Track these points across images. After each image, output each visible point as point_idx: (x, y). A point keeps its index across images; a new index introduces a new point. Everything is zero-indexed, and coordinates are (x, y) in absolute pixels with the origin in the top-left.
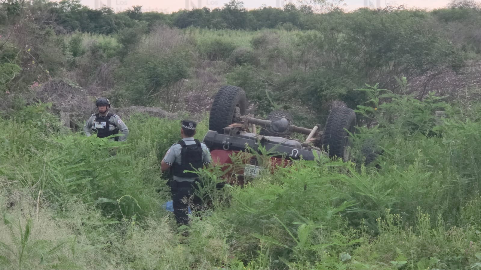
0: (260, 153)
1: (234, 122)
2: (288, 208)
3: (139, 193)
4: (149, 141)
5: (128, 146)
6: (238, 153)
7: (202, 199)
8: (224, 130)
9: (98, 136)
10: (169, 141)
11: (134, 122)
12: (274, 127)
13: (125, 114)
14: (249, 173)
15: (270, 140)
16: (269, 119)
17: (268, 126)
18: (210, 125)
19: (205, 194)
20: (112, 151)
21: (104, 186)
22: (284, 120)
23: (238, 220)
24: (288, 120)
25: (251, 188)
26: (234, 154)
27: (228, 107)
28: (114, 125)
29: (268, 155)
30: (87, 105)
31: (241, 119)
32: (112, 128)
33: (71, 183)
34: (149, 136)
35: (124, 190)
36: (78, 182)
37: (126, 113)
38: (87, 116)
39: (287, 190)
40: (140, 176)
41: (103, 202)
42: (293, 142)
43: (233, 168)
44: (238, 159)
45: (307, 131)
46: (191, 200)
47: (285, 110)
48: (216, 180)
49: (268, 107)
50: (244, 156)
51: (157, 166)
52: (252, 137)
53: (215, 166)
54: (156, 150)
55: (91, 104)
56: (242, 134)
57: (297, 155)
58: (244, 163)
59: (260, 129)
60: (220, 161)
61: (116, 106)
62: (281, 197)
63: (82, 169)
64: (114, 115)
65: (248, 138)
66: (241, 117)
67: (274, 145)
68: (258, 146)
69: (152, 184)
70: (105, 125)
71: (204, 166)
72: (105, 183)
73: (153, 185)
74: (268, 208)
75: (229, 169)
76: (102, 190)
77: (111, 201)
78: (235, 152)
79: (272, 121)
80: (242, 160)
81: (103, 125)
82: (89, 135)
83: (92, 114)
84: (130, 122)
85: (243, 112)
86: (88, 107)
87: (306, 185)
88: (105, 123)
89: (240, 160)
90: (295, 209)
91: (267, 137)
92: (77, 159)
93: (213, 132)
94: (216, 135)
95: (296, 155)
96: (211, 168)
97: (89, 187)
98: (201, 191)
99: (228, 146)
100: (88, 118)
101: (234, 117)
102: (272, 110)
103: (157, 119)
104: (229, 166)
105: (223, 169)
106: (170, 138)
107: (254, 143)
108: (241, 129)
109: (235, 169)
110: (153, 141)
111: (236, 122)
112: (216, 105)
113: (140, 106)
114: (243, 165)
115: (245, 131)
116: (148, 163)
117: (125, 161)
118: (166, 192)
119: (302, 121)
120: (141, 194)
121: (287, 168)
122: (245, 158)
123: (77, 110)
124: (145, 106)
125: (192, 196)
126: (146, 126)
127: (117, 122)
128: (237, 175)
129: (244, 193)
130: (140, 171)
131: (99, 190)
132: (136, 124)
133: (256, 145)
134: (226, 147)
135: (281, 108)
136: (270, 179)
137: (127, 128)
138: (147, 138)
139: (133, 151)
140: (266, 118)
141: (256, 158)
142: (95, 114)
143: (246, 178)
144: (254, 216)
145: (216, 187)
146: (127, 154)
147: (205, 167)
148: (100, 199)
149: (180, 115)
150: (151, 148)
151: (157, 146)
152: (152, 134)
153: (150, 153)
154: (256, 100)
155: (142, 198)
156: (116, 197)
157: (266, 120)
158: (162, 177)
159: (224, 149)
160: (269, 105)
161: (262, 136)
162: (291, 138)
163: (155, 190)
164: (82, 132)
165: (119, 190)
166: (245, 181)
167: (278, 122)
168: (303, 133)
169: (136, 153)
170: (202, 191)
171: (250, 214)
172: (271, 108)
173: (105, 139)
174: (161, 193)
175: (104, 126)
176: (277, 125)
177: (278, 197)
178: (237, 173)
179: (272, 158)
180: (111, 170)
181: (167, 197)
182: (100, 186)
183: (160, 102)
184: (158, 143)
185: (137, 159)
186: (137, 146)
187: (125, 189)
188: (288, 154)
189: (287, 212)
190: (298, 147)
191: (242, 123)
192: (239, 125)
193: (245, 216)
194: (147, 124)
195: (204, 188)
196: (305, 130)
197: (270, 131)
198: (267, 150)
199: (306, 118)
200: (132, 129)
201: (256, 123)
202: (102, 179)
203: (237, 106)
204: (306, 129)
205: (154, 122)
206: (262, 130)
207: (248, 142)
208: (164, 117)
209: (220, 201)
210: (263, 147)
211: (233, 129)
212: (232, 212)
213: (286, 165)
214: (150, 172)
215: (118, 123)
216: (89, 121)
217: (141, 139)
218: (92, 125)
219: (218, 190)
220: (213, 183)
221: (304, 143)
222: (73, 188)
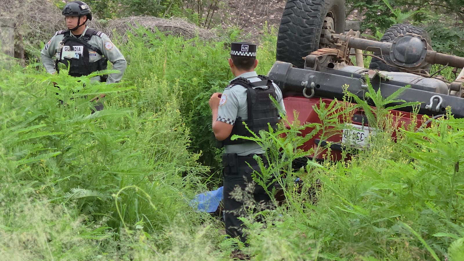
0: (371, 103)
1: (322, 45)
2: (424, 206)
3: (146, 178)
4: (165, 82)
5: (126, 92)
6: (330, 102)
7: (266, 188)
8: (304, 60)
9: (71, 74)
10: (202, 82)
11: (136, 46)
12: (397, 54)
13: (118, 30)
14: (351, 140)
15: (390, 78)
16: (386, 40)
17: (386, 52)
18: (278, 52)
19: (271, 180)
20: (96, 101)
21: (83, 166)
22: (416, 41)
23: (332, 228)
24: (423, 40)
25: (355, 168)
26: (323, 104)
27: (311, 19)
28: (99, 51)
29: (386, 106)
30: (47, 15)
31: (336, 41)
32: (94, 57)
33: (22, 161)
34: (165, 72)
35: (120, 174)
36: (32, 160)
37: (121, 30)
38: (47, 35)
39: (423, 173)
40: (148, 147)
41: (81, 196)
42: (432, 82)
43: (321, 131)
44: (331, 114)
45: (459, 60)
46: (249, 193)
47: (417, 22)
48: (291, 153)
49: (385, 16)
50: (342, 109)
51: (180, 128)
52: (357, 72)
53: (289, 128)
54: (178, 98)
55: (54, 12)
56: (338, 67)
57: (441, 106)
58: (342, 121)
59: (370, 58)
60: (298, 119)
61: (101, 15)
62: (412, 186)
63: (41, 135)
64: (98, 34)
65: (348, 74)
66: (336, 36)
67: (398, 88)
68: (366, 90)
69: (171, 161)
70: (81, 52)
71: (270, 126)
72: (83, 160)
73: (174, 163)
74: (387, 206)
75: (314, 133)
76: (79, 173)
77: (95, 194)
78: (326, 102)
79: (394, 44)
80: (337, 115)
81: (78, 52)
82: (52, 71)
83: (56, 30)
84: (128, 47)
85: (339, 27)
86: (48, 18)
87: (458, 163)
88: (82, 47)
89: (333, 116)
90: (438, 207)
91: (383, 74)
92: (32, 116)
93: (286, 65)
94: (289, 70)
95: (438, 107)
96: (283, 132)
97: (55, 168)
98: (264, 174)
99: (313, 91)
100: (49, 39)
101: (322, 36)
102: (392, 23)
103: (179, 40)
104: (314, 128)
105: (303, 133)
106: (205, 76)
107: (361, 84)
108: (336, 59)
109: (324, 132)
110: (173, 82)
111: (327, 46)
112: (289, 14)
113: (146, 16)
114: (339, 126)
115: (344, 63)
116: (163, 122)
117: (119, 119)
118: (197, 175)
119: (449, 43)
120: (151, 180)
121: (422, 132)
122: (342, 112)
123: (28, 24)
124: (156, 16)
125: (250, 187)
126: (158, 54)
127: (104, 45)
128: (329, 144)
129: (344, 178)
130: (148, 138)
131: (73, 175)
132: (140, 49)
133: (363, 88)
134: (308, 92)
135: (409, 19)
136: (390, 150)
137: (122, 57)
138: (160, 76)
139: (134, 101)
140: (381, 38)
141: (364, 112)
142: (60, 32)
143: (344, 149)
144: (362, 221)
145: (291, 166)
146: (124, 105)
147: (271, 129)
148: (75, 190)
149: (222, 32)
150: (169, 95)
151: (179, 90)
152: (170, 69)
153: (168, 104)
154: (362, 4)
155: (154, 188)
156: (104, 187)
157: (382, 41)
158: (189, 149)
159: (305, 95)
160: (387, 13)
161: (375, 71)
162: (429, 75)
163: (176, 173)
164: (38, 64)
165: (110, 174)
166: (344, 154)
167: (404, 44)
168: (451, 65)
169: (141, 103)
170: (266, 173)
171: (355, 216)
172: (392, 19)
173: (84, 79)
174: (187, 177)
175: (80, 55)
176: (402, 52)
177: (406, 186)
178: (328, 140)
179: (393, 112)
180: (96, 136)
181: (200, 185)
182: (74, 166)
183: (185, 8)
184: (182, 84)
185: (143, 116)
186: (142, 90)
187: (123, 171)
188: (424, 105)
189: (422, 212)
190: (442, 91)
191: (338, 47)
192: (333, 51)
193: (347, 219)
194: (161, 49)
195: (270, 168)
196: (454, 59)
197: (389, 61)
198: (384, 97)
199: (457, 37)
200: (132, 58)
201: (364, 47)
202: (79, 154)
203: (329, 15)
204: (456, 57)
205: (174, 45)
206: (374, 60)
207: (349, 82)
208: (192, 36)
209: (299, 192)
210: (376, 91)
211: (320, 58)
212: (321, 213)
213: (419, 124)
214: (167, 140)
215: (107, 47)
216: (49, 43)
217: (149, 78)
218: (56, 52)
219: (295, 171)
220: (286, 159)
221: (454, 83)
222: (23, 171)
